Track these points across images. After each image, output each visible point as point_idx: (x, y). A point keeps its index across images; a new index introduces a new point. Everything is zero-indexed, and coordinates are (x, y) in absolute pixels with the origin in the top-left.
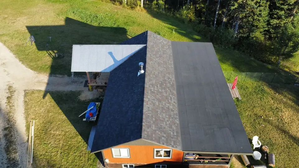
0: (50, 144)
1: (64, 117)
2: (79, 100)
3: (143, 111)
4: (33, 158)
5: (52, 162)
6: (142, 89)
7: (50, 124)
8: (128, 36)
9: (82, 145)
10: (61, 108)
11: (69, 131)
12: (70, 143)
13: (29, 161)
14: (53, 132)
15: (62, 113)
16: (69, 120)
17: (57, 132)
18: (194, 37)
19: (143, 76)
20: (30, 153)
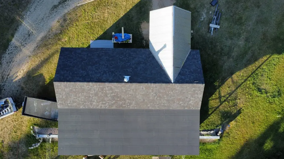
0: (95, 13)
1: (121, 15)
2: (141, 23)
3: (77, 82)
4: (82, 5)
5: (80, 19)
6: (104, 81)
7: (115, 6)
8: (268, 56)
9: (95, 36)
10: (131, 10)
11: (108, 23)
12: (97, 26)
13: (79, 3)
14: (106, 11)
15: (126, 12)
16: (119, 20)
17: (106, 14)
18: (268, 141)
19: (121, 81)
20: (85, 2)
